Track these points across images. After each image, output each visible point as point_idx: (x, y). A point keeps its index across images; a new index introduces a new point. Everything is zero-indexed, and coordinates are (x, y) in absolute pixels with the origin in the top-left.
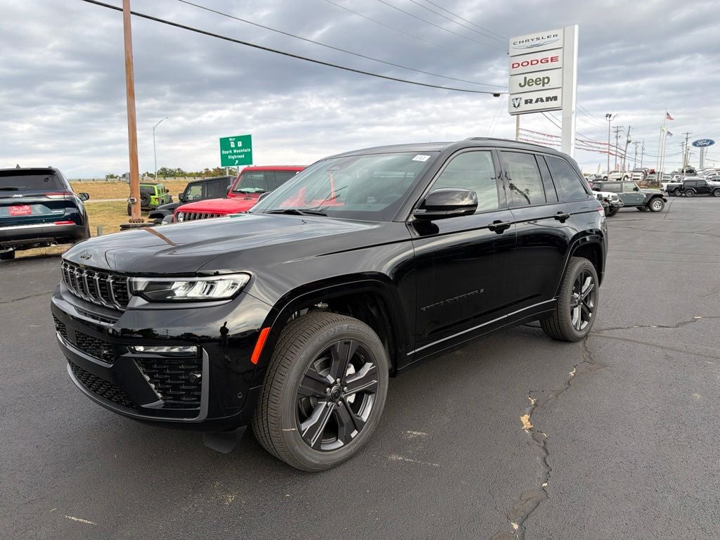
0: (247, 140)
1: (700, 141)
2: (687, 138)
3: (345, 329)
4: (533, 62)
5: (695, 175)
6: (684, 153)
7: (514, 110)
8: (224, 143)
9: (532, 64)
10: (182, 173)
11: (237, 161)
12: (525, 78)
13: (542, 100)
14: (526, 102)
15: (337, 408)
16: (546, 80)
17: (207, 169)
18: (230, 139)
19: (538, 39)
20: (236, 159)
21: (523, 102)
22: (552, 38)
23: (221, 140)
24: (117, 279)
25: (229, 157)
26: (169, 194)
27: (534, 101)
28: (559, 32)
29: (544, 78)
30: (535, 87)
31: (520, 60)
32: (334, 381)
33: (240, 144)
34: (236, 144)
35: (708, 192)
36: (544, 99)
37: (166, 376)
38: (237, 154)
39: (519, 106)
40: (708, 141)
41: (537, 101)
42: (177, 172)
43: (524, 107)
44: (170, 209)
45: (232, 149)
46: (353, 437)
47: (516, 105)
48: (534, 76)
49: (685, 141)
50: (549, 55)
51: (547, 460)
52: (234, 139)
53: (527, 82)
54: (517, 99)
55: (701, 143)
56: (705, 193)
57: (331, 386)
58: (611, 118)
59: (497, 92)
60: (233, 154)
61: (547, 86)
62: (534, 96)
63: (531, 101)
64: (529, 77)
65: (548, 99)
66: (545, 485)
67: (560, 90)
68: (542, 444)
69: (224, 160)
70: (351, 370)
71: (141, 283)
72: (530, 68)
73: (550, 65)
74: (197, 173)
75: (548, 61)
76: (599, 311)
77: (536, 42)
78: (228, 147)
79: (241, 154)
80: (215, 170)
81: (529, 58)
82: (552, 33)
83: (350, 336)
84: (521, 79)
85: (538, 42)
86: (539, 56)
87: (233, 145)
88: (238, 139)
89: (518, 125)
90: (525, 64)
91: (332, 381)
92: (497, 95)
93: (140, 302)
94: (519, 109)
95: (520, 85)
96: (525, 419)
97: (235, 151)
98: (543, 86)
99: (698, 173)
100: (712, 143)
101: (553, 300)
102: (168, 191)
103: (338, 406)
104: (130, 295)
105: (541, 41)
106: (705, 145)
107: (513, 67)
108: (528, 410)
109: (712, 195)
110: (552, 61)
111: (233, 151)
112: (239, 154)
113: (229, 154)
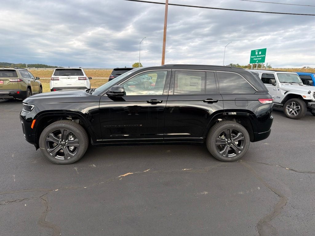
0: (264, 51)
8: (253, 53)
11: (257, 61)
18: (256, 51)
20: (257, 60)
23: (252, 51)
25: (254, 59)
33: (260, 53)
34: (258, 53)
38: (258, 58)
42: (237, 65)
45: (256, 55)
60: (256, 58)
69: (252, 60)
78: (254, 55)
88: (259, 50)
111: (256, 57)
112: (259, 58)
113: (254, 58)
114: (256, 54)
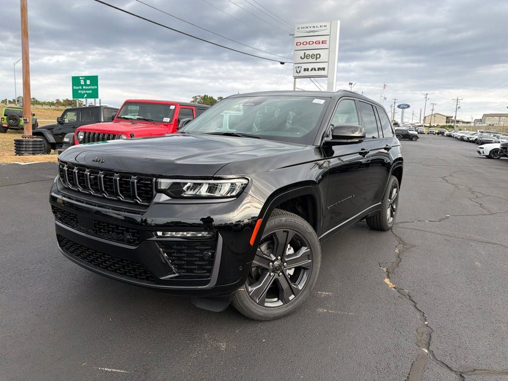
0: (94, 80)
1: (402, 105)
2: (395, 103)
3: (283, 221)
4: (310, 43)
5: (399, 126)
6: (393, 112)
7: (297, 75)
8: (76, 80)
9: (309, 44)
10: (37, 101)
11: (86, 95)
12: (305, 53)
13: (315, 70)
14: (305, 70)
15: (278, 277)
16: (318, 56)
17: (58, 100)
18: (80, 78)
19: (314, 27)
20: (85, 94)
21: (302, 70)
22: (323, 28)
23: (73, 78)
24: (142, 179)
25: (79, 92)
26: (35, 117)
27: (310, 70)
28: (328, 24)
29: (317, 55)
30: (311, 60)
31: (302, 40)
32: (275, 258)
33: (88, 82)
34: (85, 82)
35: (409, 138)
36: (317, 69)
37: (183, 255)
38: (85, 90)
39: (300, 72)
40: (406, 105)
41: (312, 70)
43: (303, 73)
44: (48, 129)
45: (82, 86)
46: (290, 299)
47: (298, 72)
48: (310, 53)
49: (393, 104)
50: (321, 39)
51: (417, 307)
52: (84, 78)
53: (306, 56)
54: (299, 67)
55: (402, 106)
56: (407, 138)
57: (273, 262)
58: (352, 86)
59: (283, 61)
60: (83, 89)
61: (318, 60)
62: (310, 66)
63: (308, 69)
64: (307, 52)
65: (319, 69)
66: (426, 323)
67: (327, 63)
68: (408, 297)
69: (75, 93)
70: (290, 251)
71: (164, 183)
72: (308, 47)
73: (321, 46)
74: (49, 102)
75: (320, 43)
76: (398, 211)
77: (312, 29)
78: (79, 84)
79: (89, 90)
80: (65, 101)
81: (308, 39)
82: (323, 24)
83: (287, 226)
84: (302, 54)
85: (313, 29)
86: (314, 39)
87: (82, 82)
88: (87, 78)
89: (295, 85)
90: (305, 43)
91: (274, 258)
92: (282, 63)
93: (164, 198)
94: (300, 75)
95: (301, 57)
96: (387, 281)
97: (84, 87)
98: (316, 60)
99: (400, 125)
100: (408, 106)
101: (380, 203)
102: (34, 115)
103: (279, 276)
104: (155, 192)
105: (316, 29)
106: (405, 108)
107: (297, 45)
108: (385, 275)
109: (411, 140)
110: (322, 43)
111: (82, 87)
112: (87, 90)
113: (80, 89)
114: (82, 83)
